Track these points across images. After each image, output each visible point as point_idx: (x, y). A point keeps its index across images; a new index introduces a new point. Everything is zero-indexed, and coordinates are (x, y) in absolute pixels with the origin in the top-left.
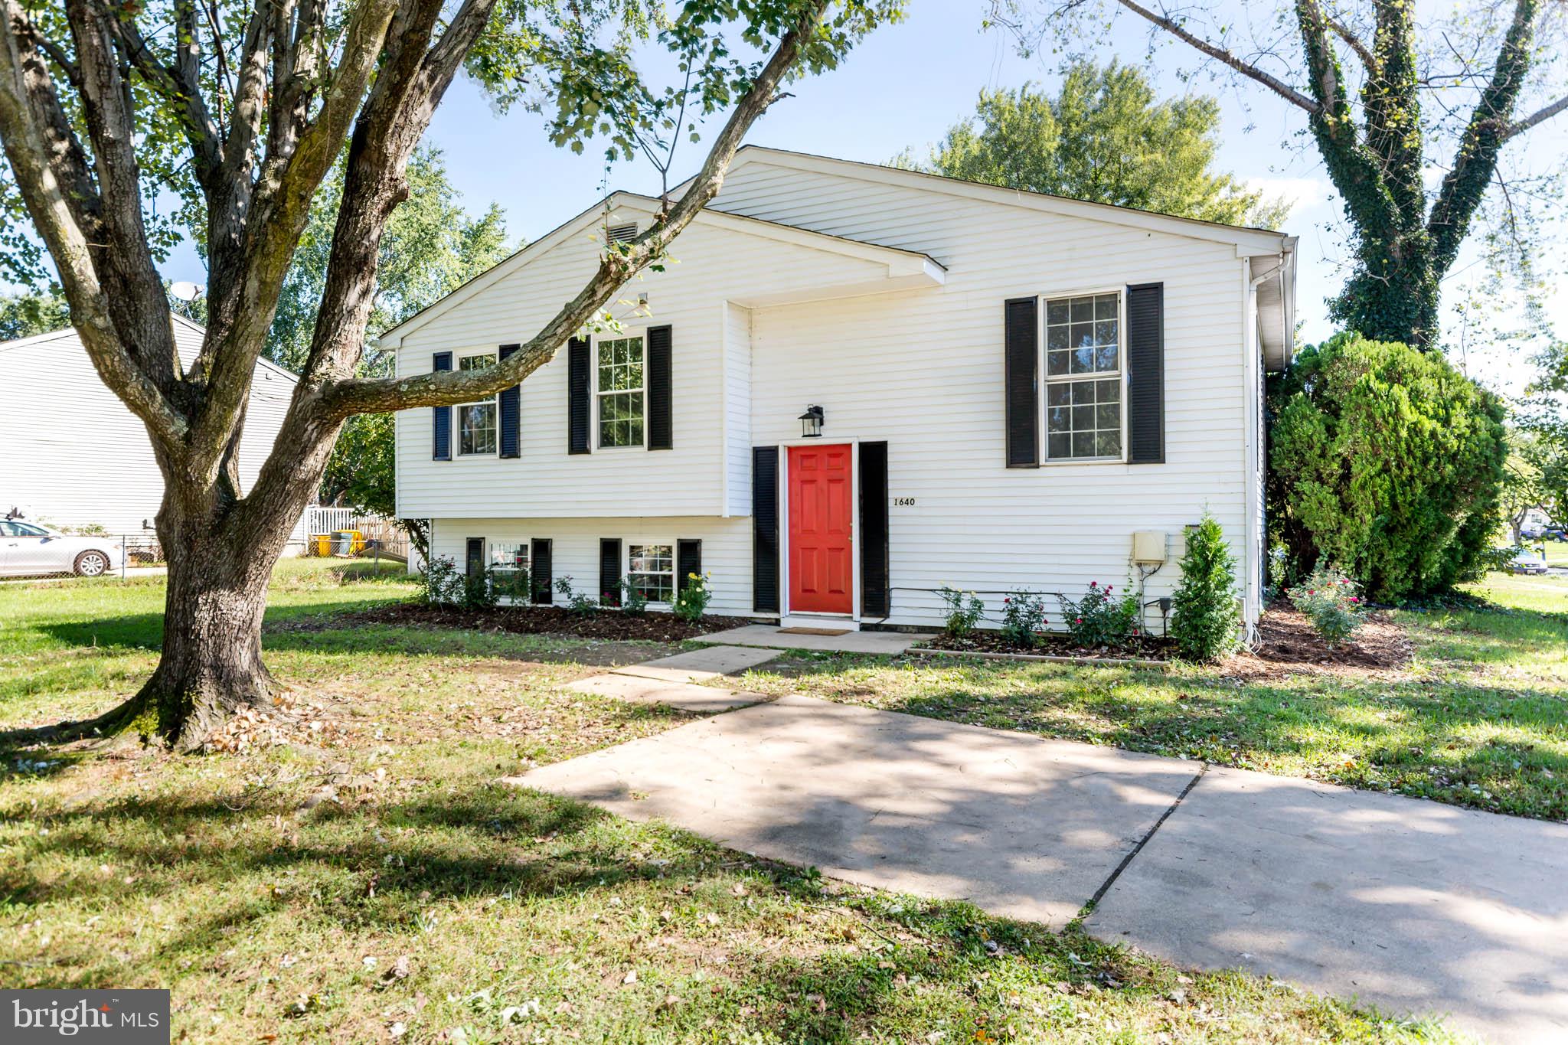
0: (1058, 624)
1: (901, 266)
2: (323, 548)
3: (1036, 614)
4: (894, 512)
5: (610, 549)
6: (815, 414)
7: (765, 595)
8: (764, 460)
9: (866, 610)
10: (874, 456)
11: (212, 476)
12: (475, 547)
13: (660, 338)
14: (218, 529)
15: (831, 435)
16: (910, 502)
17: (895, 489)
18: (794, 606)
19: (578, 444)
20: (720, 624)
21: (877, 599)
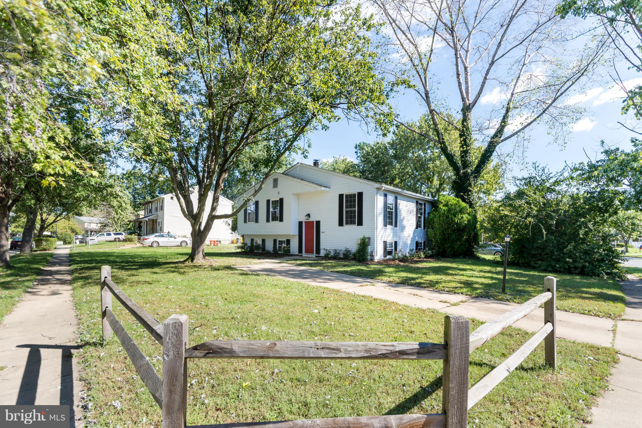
0: (342, 256)
1: (319, 188)
2: (234, 242)
3: (339, 253)
4: (321, 234)
5: (275, 241)
6: (308, 215)
7: (300, 251)
8: (300, 223)
9: (316, 253)
10: (318, 223)
11: (197, 228)
12: (252, 240)
13: (281, 200)
14: (198, 235)
15: (311, 219)
16: (323, 232)
17: (321, 230)
18: (306, 252)
19: (268, 221)
20: (293, 255)
21: (318, 251)
